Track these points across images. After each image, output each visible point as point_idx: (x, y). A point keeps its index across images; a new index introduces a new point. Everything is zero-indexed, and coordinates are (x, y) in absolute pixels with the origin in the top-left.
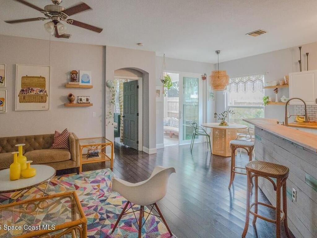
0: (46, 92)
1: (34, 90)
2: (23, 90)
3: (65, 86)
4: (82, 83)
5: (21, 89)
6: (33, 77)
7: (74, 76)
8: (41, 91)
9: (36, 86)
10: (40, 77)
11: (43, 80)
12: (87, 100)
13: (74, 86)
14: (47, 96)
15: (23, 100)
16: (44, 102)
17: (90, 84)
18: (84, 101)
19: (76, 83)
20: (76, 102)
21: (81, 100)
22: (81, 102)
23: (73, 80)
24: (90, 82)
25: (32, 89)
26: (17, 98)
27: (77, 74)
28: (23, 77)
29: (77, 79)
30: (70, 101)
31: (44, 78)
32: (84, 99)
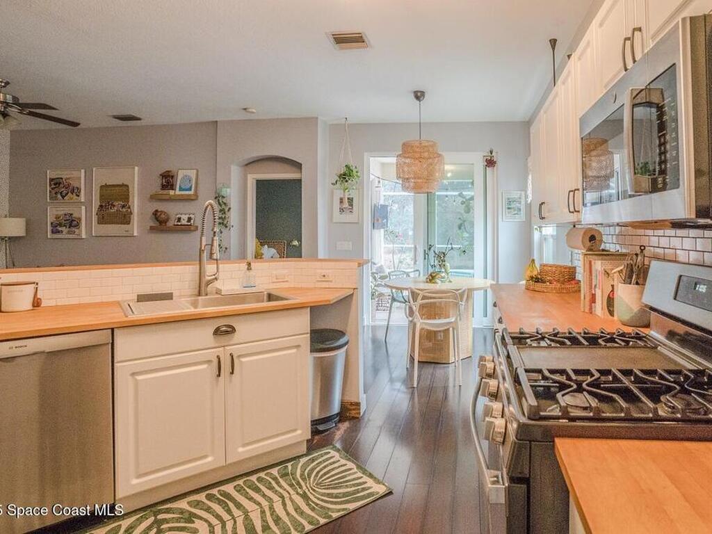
0: (129, 208)
1: (114, 206)
2: (101, 206)
3: (154, 198)
4: (180, 190)
5: (99, 204)
6: (113, 186)
7: (168, 180)
8: (123, 207)
9: (117, 200)
10: (123, 185)
11: (125, 189)
12: (189, 219)
13: (164, 197)
14: (131, 213)
15: (102, 220)
16: (128, 223)
17: (192, 192)
18: (184, 222)
19: (172, 192)
20: (171, 223)
21: (179, 219)
22: (179, 224)
23: (164, 187)
24: (193, 189)
25: (112, 204)
26: (95, 218)
27: (172, 177)
28: (102, 187)
29: (172, 185)
30: (158, 221)
31: (127, 186)
32: (184, 218)
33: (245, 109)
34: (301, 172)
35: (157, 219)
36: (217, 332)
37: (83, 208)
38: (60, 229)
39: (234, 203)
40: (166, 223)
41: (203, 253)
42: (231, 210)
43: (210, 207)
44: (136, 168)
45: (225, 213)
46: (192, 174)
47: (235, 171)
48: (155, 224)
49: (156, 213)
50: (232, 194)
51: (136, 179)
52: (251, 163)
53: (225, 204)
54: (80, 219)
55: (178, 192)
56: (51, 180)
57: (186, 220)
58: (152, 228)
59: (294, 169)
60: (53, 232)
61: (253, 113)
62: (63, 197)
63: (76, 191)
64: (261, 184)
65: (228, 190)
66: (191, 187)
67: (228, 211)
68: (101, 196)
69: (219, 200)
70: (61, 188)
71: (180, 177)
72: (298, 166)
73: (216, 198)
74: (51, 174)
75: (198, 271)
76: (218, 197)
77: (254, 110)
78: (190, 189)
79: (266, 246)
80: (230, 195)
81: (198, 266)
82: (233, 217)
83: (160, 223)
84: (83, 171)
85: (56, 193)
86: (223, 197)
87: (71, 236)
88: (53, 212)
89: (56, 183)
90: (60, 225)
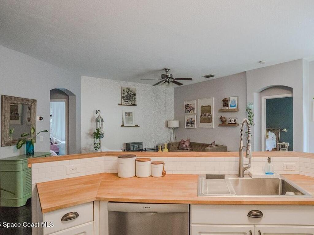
0: (211, 116)
2: (201, 115)
3: (220, 111)
4: (231, 107)
7: (226, 103)
8: (209, 115)
9: (207, 112)
10: (208, 106)
12: (235, 121)
13: (224, 111)
14: (212, 118)
15: (202, 121)
16: (211, 122)
17: (236, 108)
18: (233, 122)
19: (227, 108)
20: (227, 122)
21: (231, 121)
22: (231, 123)
23: (224, 106)
24: (236, 106)
25: (205, 114)
26: (199, 120)
27: (227, 101)
28: (201, 107)
29: (228, 105)
30: (222, 121)
31: (210, 106)
32: (233, 120)
33: (260, 62)
34: (292, 93)
35: (221, 120)
36: (250, 214)
37: (196, 116)
38: (189, 124)
39: (255, 112)
40: (225, 122)
41: (242, 151)
42: (254, 116)
43: (245, 122)
44: (213, 98)
45: (251, 117)
46: (236, 99)
47: (256, 96)
48: (221, 123)
49: (221, 118)
50: (255, 108)
51: (213, 103)
52: (263, 90)
53: (251, 113)
54: (194, 120)
55: (230, 108)
56: (186, 105)
57: (234, 121)
58: (220, 125)
59: (288, 92)
60: (186, 126)
61: (264, 63)
62: (189, 112)
63: (193, 109)
64: (269, 101)
65: (252, 105)
66: (235, 105)
67: (253, 116)
68: (201, 111)
69: (248, 111)
70: (189, 108)
71: (230, 101)
72: (290, 89)
73: (247, 110)
74: (186, 103)
75: (239, 161)
76: (248, 110)
77: (265, 62)
78: (235, 106)
79: (270, 131)
80: (253, 108)
81: (239, 158)
82: (255, 119)
83: (223, 122)
84: (195, 101)
85: (187, 110)
86: (250, 109)
87: (192, 127)
88: (186, 118)
89: (187, 106)
90: (189, 123)
